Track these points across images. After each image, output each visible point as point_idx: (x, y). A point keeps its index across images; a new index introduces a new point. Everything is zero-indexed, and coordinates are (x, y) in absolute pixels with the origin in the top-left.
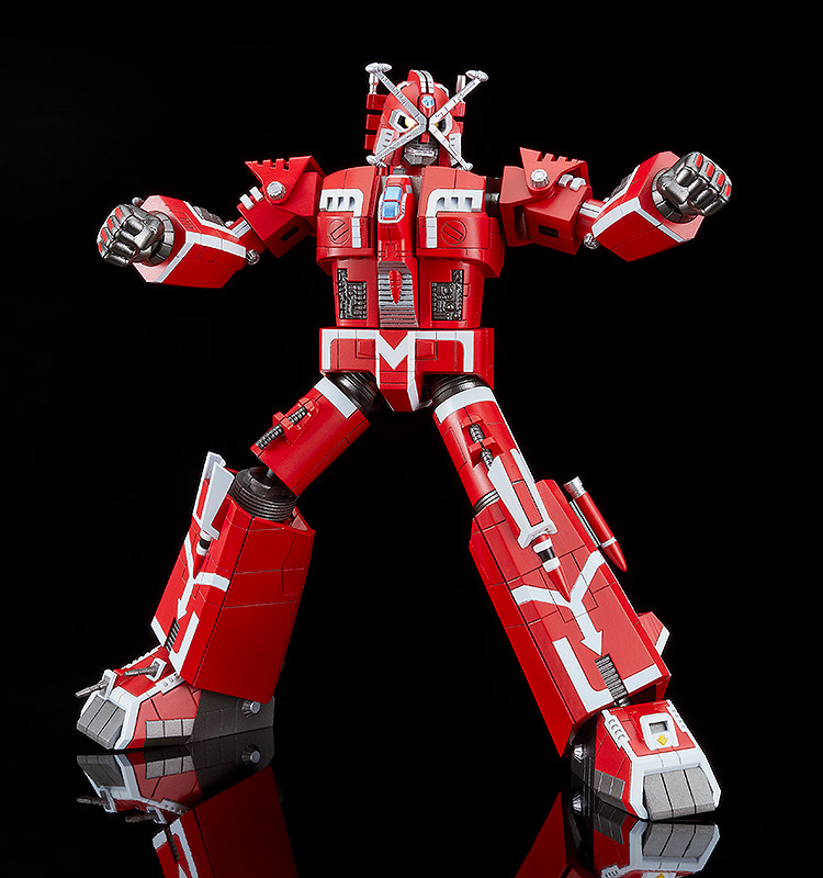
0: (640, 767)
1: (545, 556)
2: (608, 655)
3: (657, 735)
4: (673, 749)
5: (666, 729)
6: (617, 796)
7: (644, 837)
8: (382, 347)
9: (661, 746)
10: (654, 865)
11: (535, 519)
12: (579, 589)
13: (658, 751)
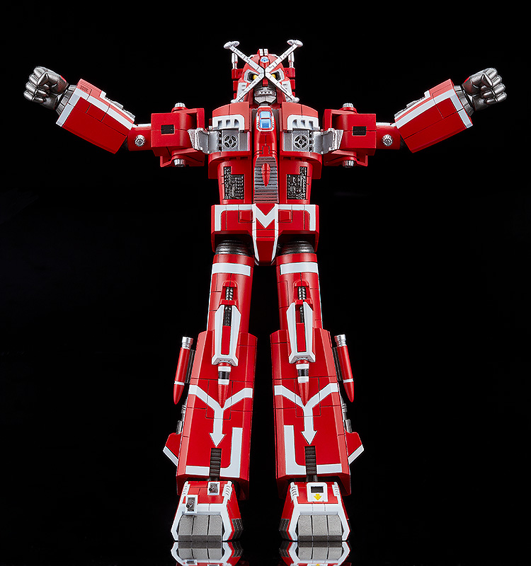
1: (301, 373)
2: (314, 447)
3: (315, 494)
4: (323, 502)
5: (323, 491)
13: (313, 503)
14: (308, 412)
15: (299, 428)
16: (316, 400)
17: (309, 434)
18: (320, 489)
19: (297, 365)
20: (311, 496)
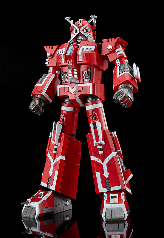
1: (100, 150)
2: (109, 180)
3: (113, 199)
4: (116, 203)
14: (104, 165)
15: (102, 172)
16: (107, 160)
17: (106, 174)
18: (115, 197)
19: (98, 147)
20: (111, 200)
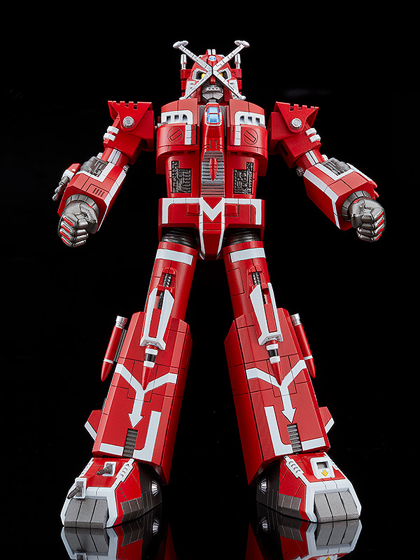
0: (312, 489)
1: (272, 353)
2: (296, 424)
3: (321, 470)
4: (331, 479)
5: (326, 467)
6: (295, 509)
7: (316, 534)
8: (204, 207)
9: (324, 477)
10: (324, 552)
11: (272, 328)
12: (288, 379)
13: (323, 480)
